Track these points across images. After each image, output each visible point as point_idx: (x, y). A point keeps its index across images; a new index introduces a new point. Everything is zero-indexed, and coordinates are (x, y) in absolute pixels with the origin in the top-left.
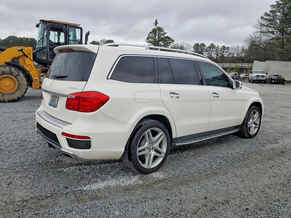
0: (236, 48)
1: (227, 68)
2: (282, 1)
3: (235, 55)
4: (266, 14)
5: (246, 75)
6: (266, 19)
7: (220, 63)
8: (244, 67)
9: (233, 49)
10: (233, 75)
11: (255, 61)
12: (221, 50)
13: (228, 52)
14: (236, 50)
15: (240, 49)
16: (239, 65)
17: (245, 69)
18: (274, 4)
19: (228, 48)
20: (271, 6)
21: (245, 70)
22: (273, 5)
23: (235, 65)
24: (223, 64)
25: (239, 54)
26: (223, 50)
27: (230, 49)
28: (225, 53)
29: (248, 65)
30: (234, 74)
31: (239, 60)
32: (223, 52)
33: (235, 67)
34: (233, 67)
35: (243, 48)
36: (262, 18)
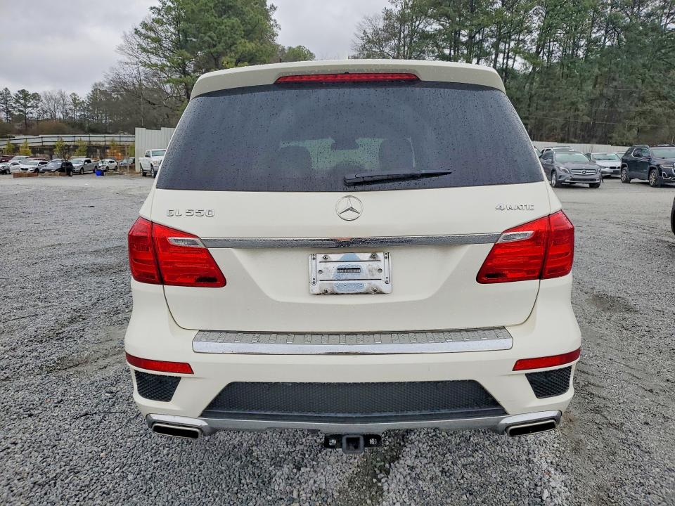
0: (58, 96)
1: (54, 147)
2: (172, 2)
3: (59, 115)
4: (145, 25)
5: (111, 162)
6: (147, 37)
7: (25, 135)
8: (94, 143)
9: (49, 99)
10: (82, 164)
11: (138, 130)
12: (17, 101)
13: (37, 107)
14: (57, 101)
15: (69, 100)
16: (83, 139)
17: (99, 147)
18: (157, 6)
19: (36, 96)
20: (152, 8)
21: (98, 150)
22: (154, 8)
23: (72, 139)
24: (40, 136)
25: (67, 113)
26: (22, 101)
27: (43, 98)
28: (30, 109)
29: (103, 139)
30: (86, 161)
31: (73, 127)
32: (25, 106)
33: (73, 143)
34: (68, 144)
35: (75, 99)
36: (137, 32)
